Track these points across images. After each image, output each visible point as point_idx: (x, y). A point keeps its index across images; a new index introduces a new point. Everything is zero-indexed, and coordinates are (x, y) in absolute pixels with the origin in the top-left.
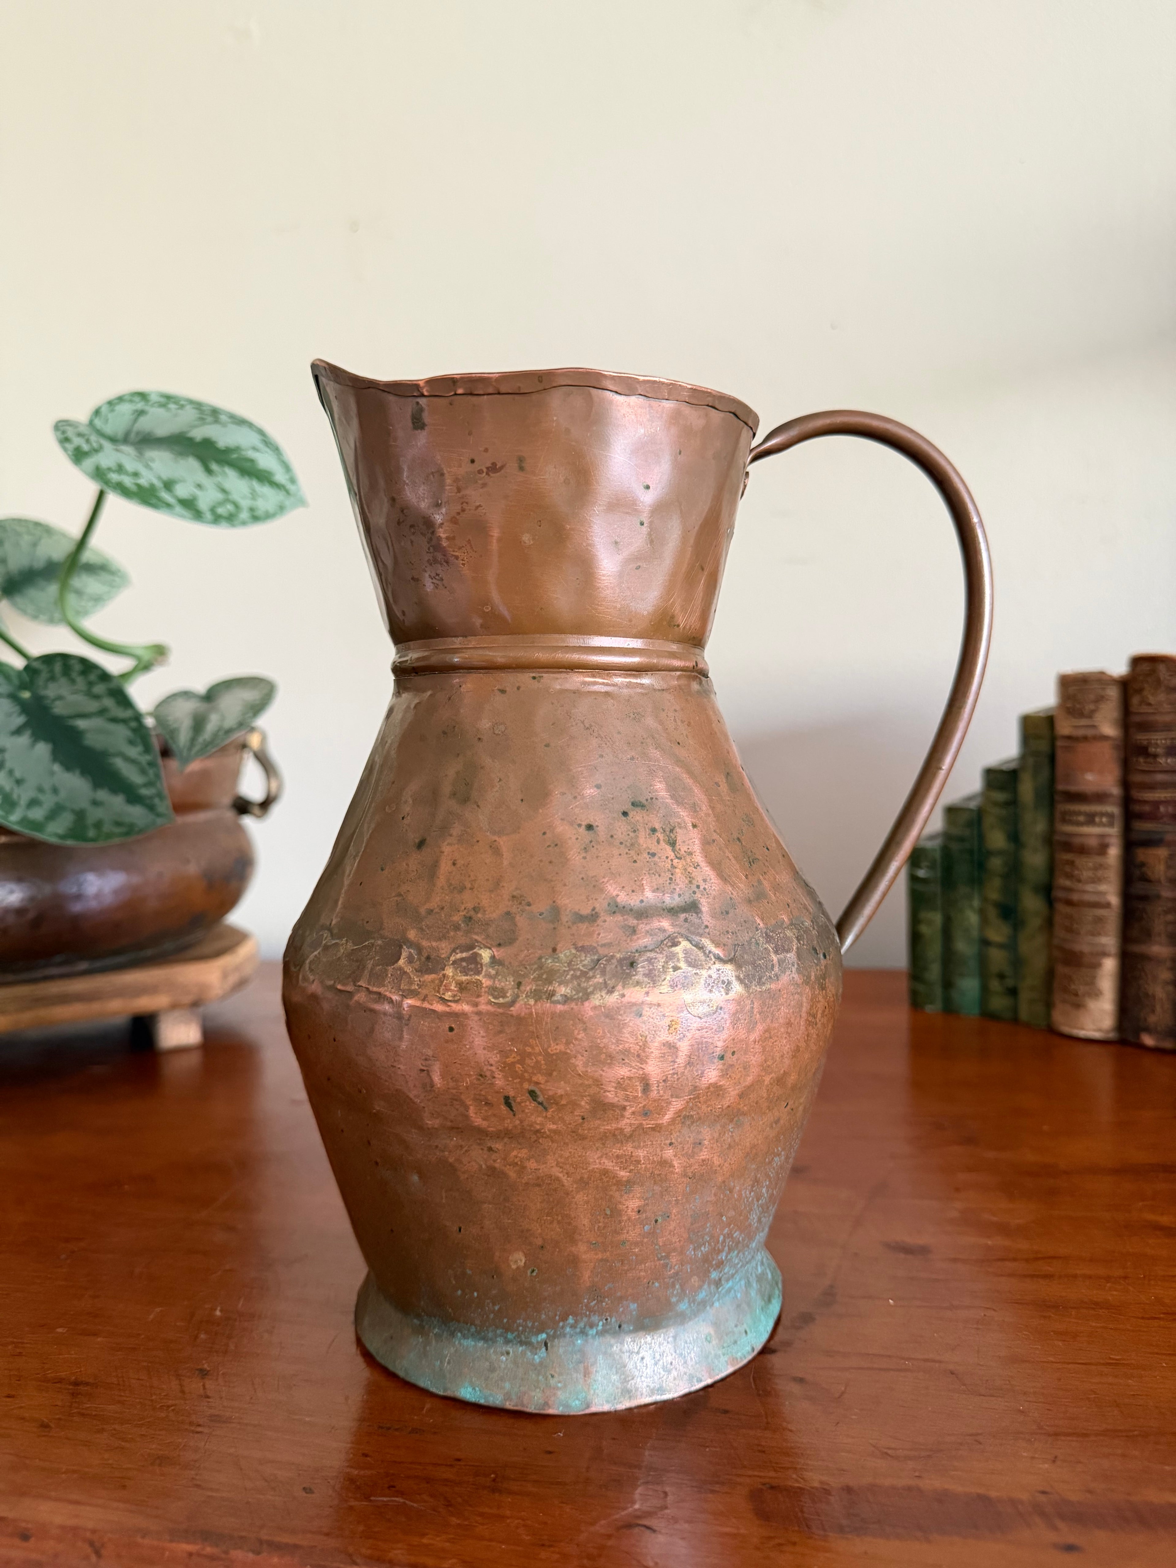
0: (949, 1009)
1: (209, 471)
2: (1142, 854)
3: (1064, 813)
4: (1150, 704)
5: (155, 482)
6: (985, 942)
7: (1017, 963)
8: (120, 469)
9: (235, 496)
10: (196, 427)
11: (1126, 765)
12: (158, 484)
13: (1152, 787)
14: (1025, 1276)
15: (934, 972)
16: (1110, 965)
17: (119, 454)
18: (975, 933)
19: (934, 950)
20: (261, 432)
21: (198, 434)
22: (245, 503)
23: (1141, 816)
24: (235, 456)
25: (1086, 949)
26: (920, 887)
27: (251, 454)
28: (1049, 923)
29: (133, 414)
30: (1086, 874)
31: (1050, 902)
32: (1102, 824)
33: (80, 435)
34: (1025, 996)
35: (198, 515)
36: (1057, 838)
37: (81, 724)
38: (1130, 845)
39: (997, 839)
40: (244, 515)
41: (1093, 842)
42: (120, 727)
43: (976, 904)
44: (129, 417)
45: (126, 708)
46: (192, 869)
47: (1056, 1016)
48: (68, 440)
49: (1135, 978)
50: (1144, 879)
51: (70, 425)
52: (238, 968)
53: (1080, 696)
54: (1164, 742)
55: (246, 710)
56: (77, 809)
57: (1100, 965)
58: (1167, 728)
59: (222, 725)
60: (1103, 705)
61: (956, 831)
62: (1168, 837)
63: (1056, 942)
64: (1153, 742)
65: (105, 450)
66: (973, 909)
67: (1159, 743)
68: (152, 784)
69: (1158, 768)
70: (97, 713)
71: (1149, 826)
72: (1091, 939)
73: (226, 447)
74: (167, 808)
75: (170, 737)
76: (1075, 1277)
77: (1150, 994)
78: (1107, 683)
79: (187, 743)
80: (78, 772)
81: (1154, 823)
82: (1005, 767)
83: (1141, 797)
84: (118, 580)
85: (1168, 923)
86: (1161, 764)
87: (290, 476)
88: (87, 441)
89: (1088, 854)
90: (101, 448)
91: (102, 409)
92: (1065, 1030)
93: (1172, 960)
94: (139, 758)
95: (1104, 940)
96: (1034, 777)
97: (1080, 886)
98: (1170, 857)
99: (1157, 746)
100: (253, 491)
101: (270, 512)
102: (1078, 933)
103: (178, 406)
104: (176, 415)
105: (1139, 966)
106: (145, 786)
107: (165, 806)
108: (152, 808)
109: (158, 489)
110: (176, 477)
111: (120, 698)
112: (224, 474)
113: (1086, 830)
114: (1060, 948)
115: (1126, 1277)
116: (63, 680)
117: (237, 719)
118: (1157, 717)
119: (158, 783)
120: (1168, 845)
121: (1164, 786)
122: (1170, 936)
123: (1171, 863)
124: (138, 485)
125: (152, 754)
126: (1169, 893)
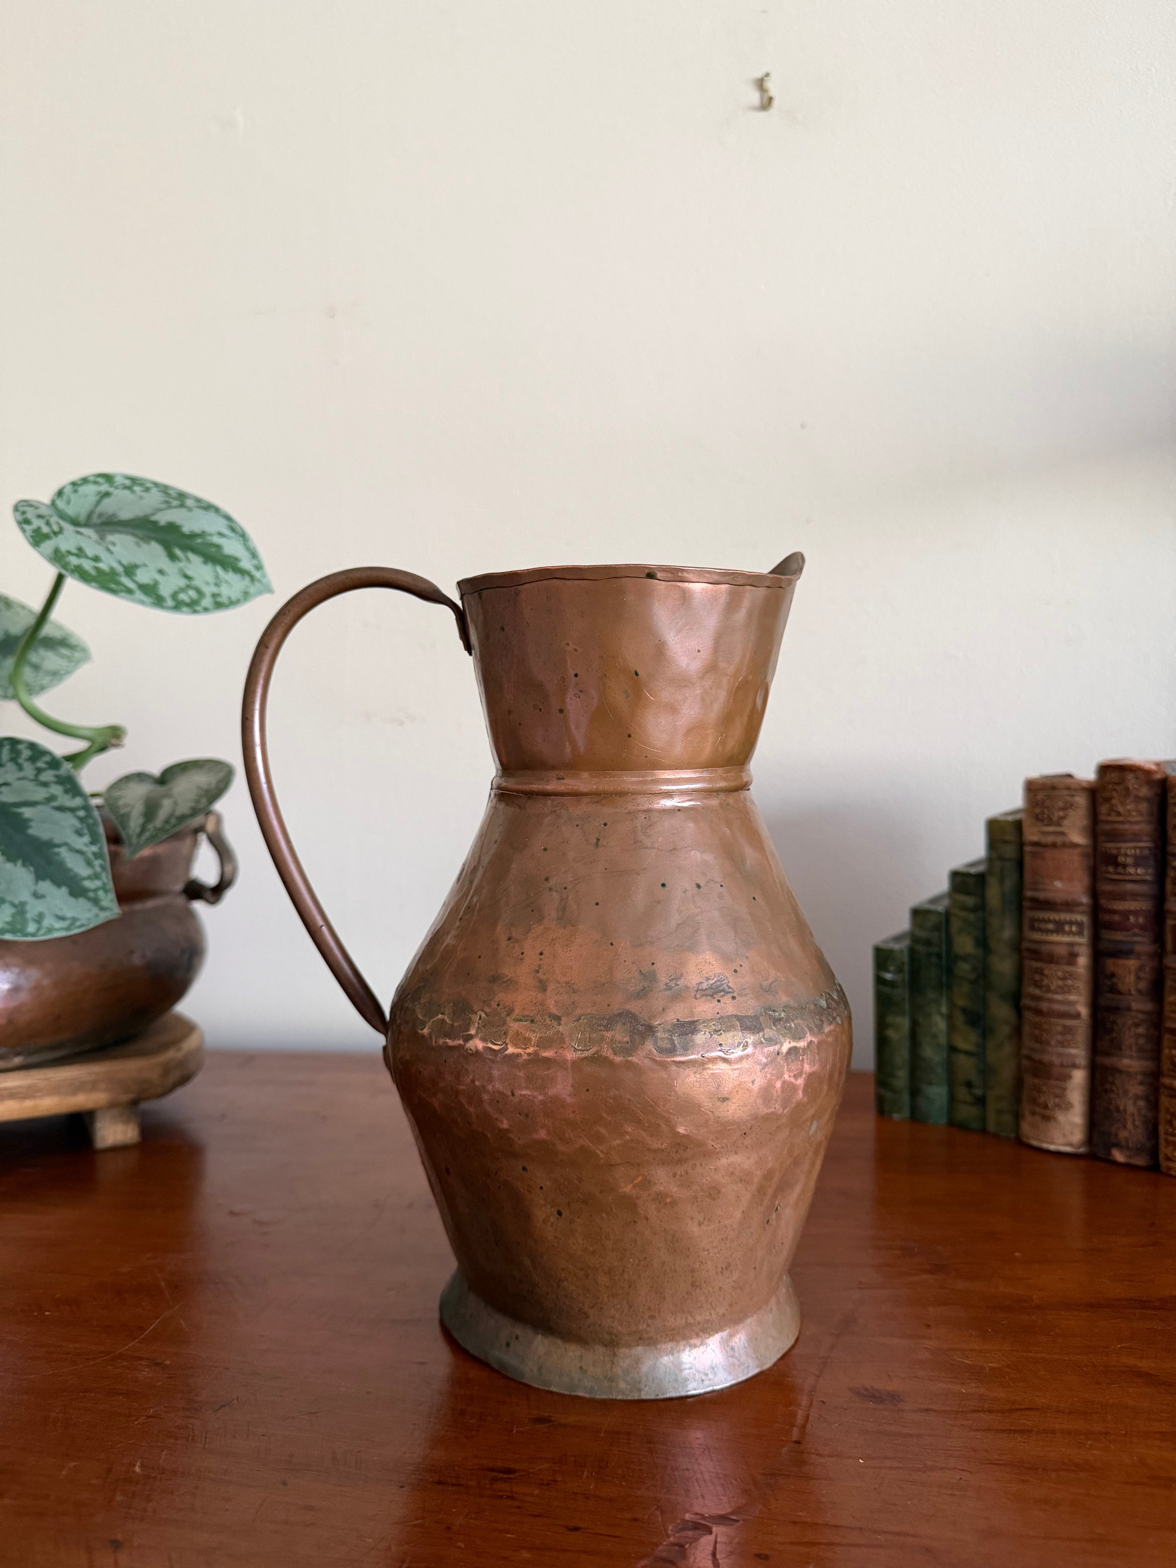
0: (916, 1117)
1: (172, 557)
2: (1110, 964)
3: (1033, 920)
4: (1119, 814)
5: (115, 565)
6: (952, 1049)
7: (986, 1071)
8: (80, 552)
9: (197, 583)
10: (160, 510)
11: (1094, 874)
12: (119, 569)
13: (1122, 897)
14: (1003, 1431)
15: (901, 1078)
16: (1079, 1077)
17: (79, 537)
18: (943, 1040)
20: (228, 518)
21: (163, 518)
22: (208, 590)
23: (1110, 926)
24: (199, 541)
25: (1056, 1060)
26: (887, 990)
27: (216, 540)
28: (1018, 1032)
29: (97, 495)
30: (1056, 983)
31: (1019, 1010)
32: (1070, 933)
33: (40, 516)
34: (992, 1106)
35: (159, 601)
36: (1025, 945)
37: (27, 812)
38: (1098, 955)
39: (965, 944)
40: (207, 602)
41: (1062, 951)
42: (68, 816)
43: (944, 1010)
44: (93, 499)
45: (74, 796)
46: (137, 960)
47: (1025, 1127)
48: (27, 522)
49: (1106, 1091)
50: (1114, 990)
51: (31, 506)
52: (181, 1063)
53: (1047, 803)
54: (1133, 852)
55: (200, 796)
56: (16, 902)
57: (1070, 1077)
58: (1136, 837)
59: (174, 811)
60: (1071, 812)
61: (922, 934)
62: (1138, 948)
63: (1025, 1052)
64: (1123, 851)
65: (65, 532)
66: (941, 1014)
67: (1128, 852)
68: (96, 876)
69: (1127, 878)
70: (44, 801)
71: (1119, 936)
72: (1061, 1050)
73: (191, 532)
74: (112, 900)
75: (120, 823)
76: (1053, 1432)
77: (1121, 1108)
78: (1076, 790)
79: (138, 830)
80: (19, 863)
81: (1124, 933)
82: (973, 870)
83: (1110, 907)
84: (77, 655)
85: (1138, 1036)
86: (1131, 874)
87: (255, 562)
88: (48, 523)
89: (1058, 963)
90: (61, 531)
91: (65, 490)
92: (1035, 1143)
93: (1144, 1074)
94: (85, 849)
95: (1073, 1051)
96: (1002, 881)
97: (1050, 995)
98: (1141, 968)
99: (1126, 855)
100: (217, 577)
101: (234, 598)
102: (1048, 1044)
103: (143, 489)
104: (141, 498)
105: (1110, 1079)
106: (89, 878)
107: (109, 900)
108: (96, 901)
109: (118, 575)
110: (138, 562)
111: (68, 786)
112: (188, 559)
113: (1055, 938)
114: (1028, 1058)
115: (1106, 1434)
116: (10, 766)
117: (193, 804)
118: (1127, 826)
119: (104, 876)
120: (1138, 956)
121: (1134, 896)
122: (1141, 1050)
123: (1142, 975)
124: (98, 569)
125: (99, 845)
126: (1140, 1005)
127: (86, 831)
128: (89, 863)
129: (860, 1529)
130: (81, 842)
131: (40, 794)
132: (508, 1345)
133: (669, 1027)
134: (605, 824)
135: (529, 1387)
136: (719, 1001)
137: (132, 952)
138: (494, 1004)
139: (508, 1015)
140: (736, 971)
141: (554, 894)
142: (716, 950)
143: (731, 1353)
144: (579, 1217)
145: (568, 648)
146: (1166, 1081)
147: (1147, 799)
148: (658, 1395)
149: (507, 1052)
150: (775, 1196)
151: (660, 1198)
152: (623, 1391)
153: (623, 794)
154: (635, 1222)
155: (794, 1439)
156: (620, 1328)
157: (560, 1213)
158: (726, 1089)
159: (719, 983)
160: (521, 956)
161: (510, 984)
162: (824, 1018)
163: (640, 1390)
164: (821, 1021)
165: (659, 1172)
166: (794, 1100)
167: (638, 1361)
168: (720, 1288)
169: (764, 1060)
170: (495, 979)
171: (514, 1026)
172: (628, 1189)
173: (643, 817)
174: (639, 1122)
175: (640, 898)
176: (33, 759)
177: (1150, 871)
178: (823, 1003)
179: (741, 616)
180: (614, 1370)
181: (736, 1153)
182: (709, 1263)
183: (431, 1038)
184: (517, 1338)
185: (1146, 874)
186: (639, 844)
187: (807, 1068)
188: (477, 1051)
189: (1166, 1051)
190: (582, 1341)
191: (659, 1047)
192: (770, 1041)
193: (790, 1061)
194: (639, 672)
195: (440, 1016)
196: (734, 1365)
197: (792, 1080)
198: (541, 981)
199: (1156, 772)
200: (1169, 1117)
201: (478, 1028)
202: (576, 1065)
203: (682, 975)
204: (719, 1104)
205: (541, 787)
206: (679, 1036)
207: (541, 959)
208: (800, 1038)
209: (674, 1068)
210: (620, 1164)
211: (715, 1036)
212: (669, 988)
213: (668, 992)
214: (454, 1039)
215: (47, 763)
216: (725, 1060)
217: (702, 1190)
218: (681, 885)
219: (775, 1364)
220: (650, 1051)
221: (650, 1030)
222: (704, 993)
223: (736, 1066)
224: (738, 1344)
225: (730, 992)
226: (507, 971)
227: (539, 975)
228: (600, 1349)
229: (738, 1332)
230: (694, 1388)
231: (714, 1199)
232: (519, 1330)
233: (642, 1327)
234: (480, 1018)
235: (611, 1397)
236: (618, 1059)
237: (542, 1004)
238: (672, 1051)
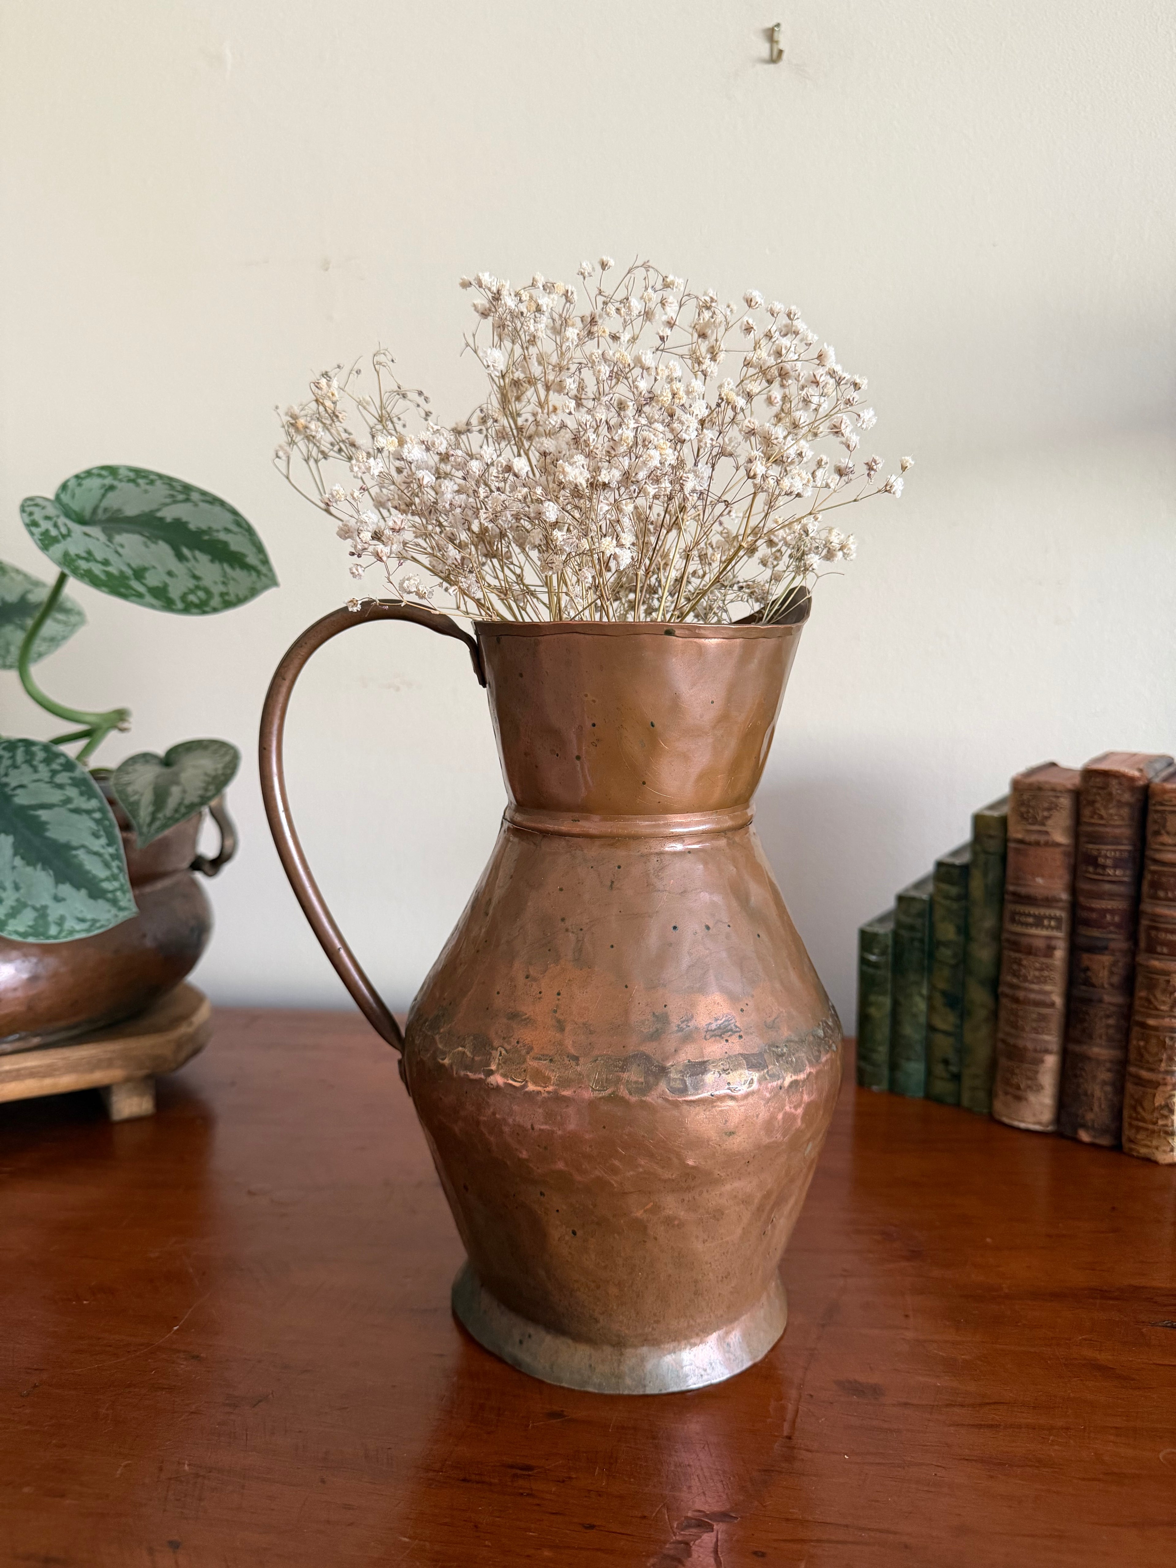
0: (894, 1089)
1: (181, 557)
2: (1086, 959)
3: (1014, 913)
4: (1101, 818)
5: (125, 569)
6: (932, 1028)
7: (962, 1050)
8: (89, 556)
9: (207, 582)
10: (166, 505)
11: (1075, 872)
12: (129, 572)
13: (1100, 896)
14: (974, 1426)
15: (881, 1053)
16: (1051, 1061)
17: (86, 537)
18: (922, 1019)
19: (882, 1033)
20: (234, 512)
21: (169, 514)
22: (217, 589)
23: (1087, 923)
24: (206, 538)
25: (1030, 1045)
26: (871, 971)
27: (222, 536)
28: (994, 1015)
29: (102, 488)
30: (1032, 974)
31: (996, 997)
32: (1049, 927)
33: (47, 518)
34: (967, 1082)
35: (168, 605)
36: (1005, 936)
37: (44, 815)
38: (1075, 950)
39: (947, 931)
40: (216, 601)
41: (1040, 944)
42: (85, 817)
43: (925, 991)
44: (98, 493)
45: (89, 799)
46: (149, 943)
47: (998, 1105)
48: (35, 524)
49: (1076, 1076)
50: (1088, 983)
51: (36, 505)
52: (192, 1038)
53: (1032, 803)
54: (1113, 853)
55: (208, 783)
56: (38, 906)
57: (1042, 1061)
58: (1116, 841)
59: (183, 799)
60: (1055, 813)
61: (907, 920)
62: (1113, 945)
63: (1000, 1035)
64: (1103, 852)
65: (73, 534)
66: (921, 995)
67: (1108, 855)
68: (114, 877)
69: (1106, 878)
70: (60, 803)
71: (1096, 933)
72: (1034, 1036)
73: (198, 528)
74: (129, 900)
75: (130, 811)
76: (1020, 1427)
77: (1089, 1092)
78: (1061, 792)
79: (148, 820)
80: (39, 866)
81: (1100, 930)
82: (958, 861)
83: (1088, 905)
84: (73, 619)
85: (1108, 1026)
86: (1109, 875)
87: (261, 556)
88: (56, 526)
89: (1036, 955)
90: (69, 534)
91: (69, 483)
92: (1006, 1120)
93: (1111, 1062)
94: (102, 851)
95: (1046, 1038)
96: (985, 874)
97: (1027, 985)
98: (1114, 964)
99: (1106, 857)
100: (225, 575)
101: (241, 596)
102: (1023, 1030)
103: (147, 481)
104: (146, 491)
105: (1080, 1065)
106: (107, 879)
107: (127, 899)
108: (114, 902)
109: (127, 578)
110: (147, 565)
111: (83, 788)
112: (195, 558)
113: (1034, 931)
114: (1003, 1041)
115: (1067, 1429)
116: (25, 768)
117: (200, 792)
118: (1108, 830)
119: (121, 876)
120: (1113, 953)
121: (1112, 896)
122: (1110, 1039)
123: (1115, 970)
124: (107, 574)
125: (115, 847)
126: (1112, 999)
127: (102, 833)
128: (107, 865)
129: (847, 1526)
130: (98, 844)
131: (56, 796)
132: (521, 1342)
133: (680, 1068)
134: (619, 867)
135: (541, 1382)
136: (727, 1041)
137: (144, 936)
138: (514, 1042)
139: (528, 1053)
140: (742, 1010)
141: (571, 935)
142: (724, 990)
143: (727, 1349)
144: (592, 1237)
145: (586, 699)
146: (1133, 1069)
147: (1128, 804)
148: (661, 1390)
149: (527, 1089)
150: (772, 1210)
151: (669, 1221)
152: (628, 1387)
153: (636, 837)
154: (645, 1242)
155: (785, 1434)
156: (627, 1332)
157: (574, 1233)
158: (732, 1124)
159: (726, 1023)
160: (540, 996)
161: (528, 1022)
162: (822, 1049)
163: (645, 1386)
164: (819, 1051)
165: (668, 1198)
166: (794, 1128)
167: (643, 1360)
168: (720, 1294)
169: (768, 1095)
170: (514, 1016)
171: (535, 1064)
172: (639, 1214)
173: (655, 860)
174: (652, 1156)
175: (653, 940)
176: (47, 761)
177: (1128, 872)
178: (821, 1033)
179: (753, 666)
180: (621, 1368)
181: (740, 1179)
182: (711, 1274)
183: (452, 1069)
184: (530, 1336)
185: (1124, 876)
186: (651, 887)
187: (806, 1098)
188: (498, 1086)
189: (1134, 1042)
190: (590, 1341)
191: (671, 1087)
192: (774, 1077)
193: (791, 1093)
194: (655, 723)
195: (460, 1049)
196: (730, 1359)
197: (793, 1110)
198: (559, 1021)
199: (1139, 779)
200: (1133, 1103)
201: (499, 1064)
202: (592, 1104)
203: (692, 1017)
204: (725, 1137)
205: (556, 827)
206: (690, 1076)
207: (559, 1000)
208: (800, 1071)
209: (685, 1106)
210: (632, 1193)
211: (724, 1075)
212: (681, 1030)
213: (680, 1034)
214: (475, 1072)
215: (61, 765)
216: (733, 1098)
217: (707, 1213)
218: (691, 928)
219: (766, 1356)
220: (663, 1091)
221: (663, 1071)
222: (713, 1033)
223: (742, 1103)
224: (734, 1340)
225: (737, 1032)
226: (527, 1009)
227: (557, 1015)
228: (608, 1349)
229: (733, 1329)
230: (695, 1383)
231: (718, 1220)
232: (531, 1330)
233: (648, 1330)
234: (501, 1055)
235: (618, 1392)
236: (634, 1099)
237: (561, 1043)
238: (684, 1091)
